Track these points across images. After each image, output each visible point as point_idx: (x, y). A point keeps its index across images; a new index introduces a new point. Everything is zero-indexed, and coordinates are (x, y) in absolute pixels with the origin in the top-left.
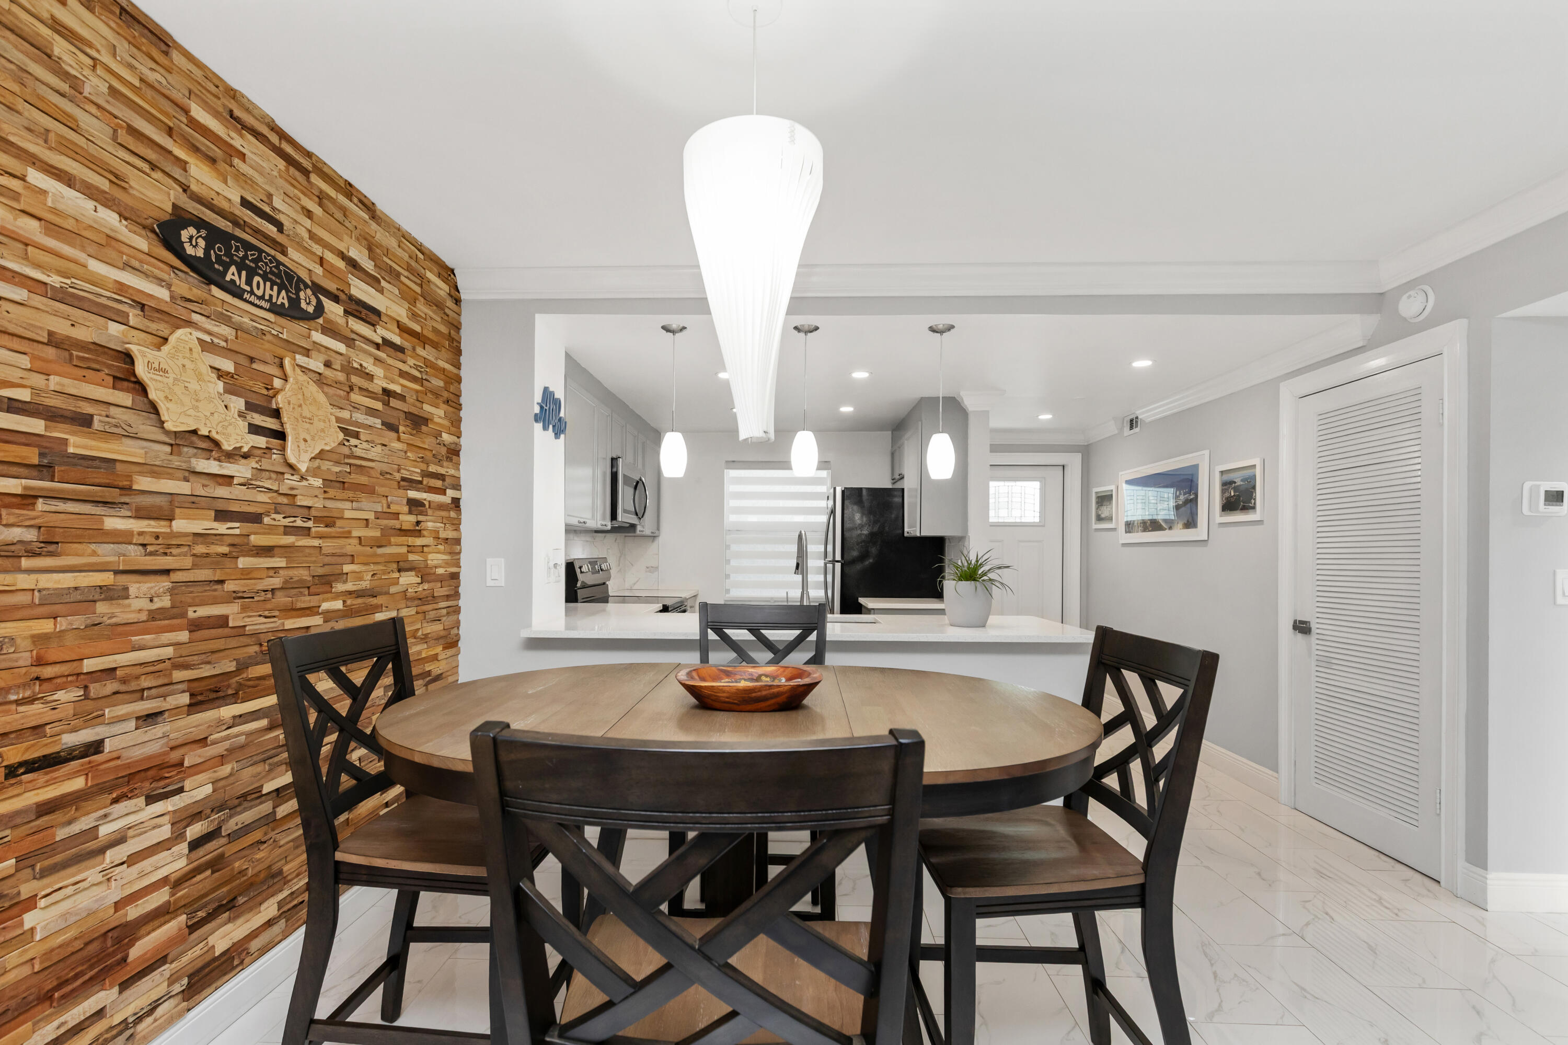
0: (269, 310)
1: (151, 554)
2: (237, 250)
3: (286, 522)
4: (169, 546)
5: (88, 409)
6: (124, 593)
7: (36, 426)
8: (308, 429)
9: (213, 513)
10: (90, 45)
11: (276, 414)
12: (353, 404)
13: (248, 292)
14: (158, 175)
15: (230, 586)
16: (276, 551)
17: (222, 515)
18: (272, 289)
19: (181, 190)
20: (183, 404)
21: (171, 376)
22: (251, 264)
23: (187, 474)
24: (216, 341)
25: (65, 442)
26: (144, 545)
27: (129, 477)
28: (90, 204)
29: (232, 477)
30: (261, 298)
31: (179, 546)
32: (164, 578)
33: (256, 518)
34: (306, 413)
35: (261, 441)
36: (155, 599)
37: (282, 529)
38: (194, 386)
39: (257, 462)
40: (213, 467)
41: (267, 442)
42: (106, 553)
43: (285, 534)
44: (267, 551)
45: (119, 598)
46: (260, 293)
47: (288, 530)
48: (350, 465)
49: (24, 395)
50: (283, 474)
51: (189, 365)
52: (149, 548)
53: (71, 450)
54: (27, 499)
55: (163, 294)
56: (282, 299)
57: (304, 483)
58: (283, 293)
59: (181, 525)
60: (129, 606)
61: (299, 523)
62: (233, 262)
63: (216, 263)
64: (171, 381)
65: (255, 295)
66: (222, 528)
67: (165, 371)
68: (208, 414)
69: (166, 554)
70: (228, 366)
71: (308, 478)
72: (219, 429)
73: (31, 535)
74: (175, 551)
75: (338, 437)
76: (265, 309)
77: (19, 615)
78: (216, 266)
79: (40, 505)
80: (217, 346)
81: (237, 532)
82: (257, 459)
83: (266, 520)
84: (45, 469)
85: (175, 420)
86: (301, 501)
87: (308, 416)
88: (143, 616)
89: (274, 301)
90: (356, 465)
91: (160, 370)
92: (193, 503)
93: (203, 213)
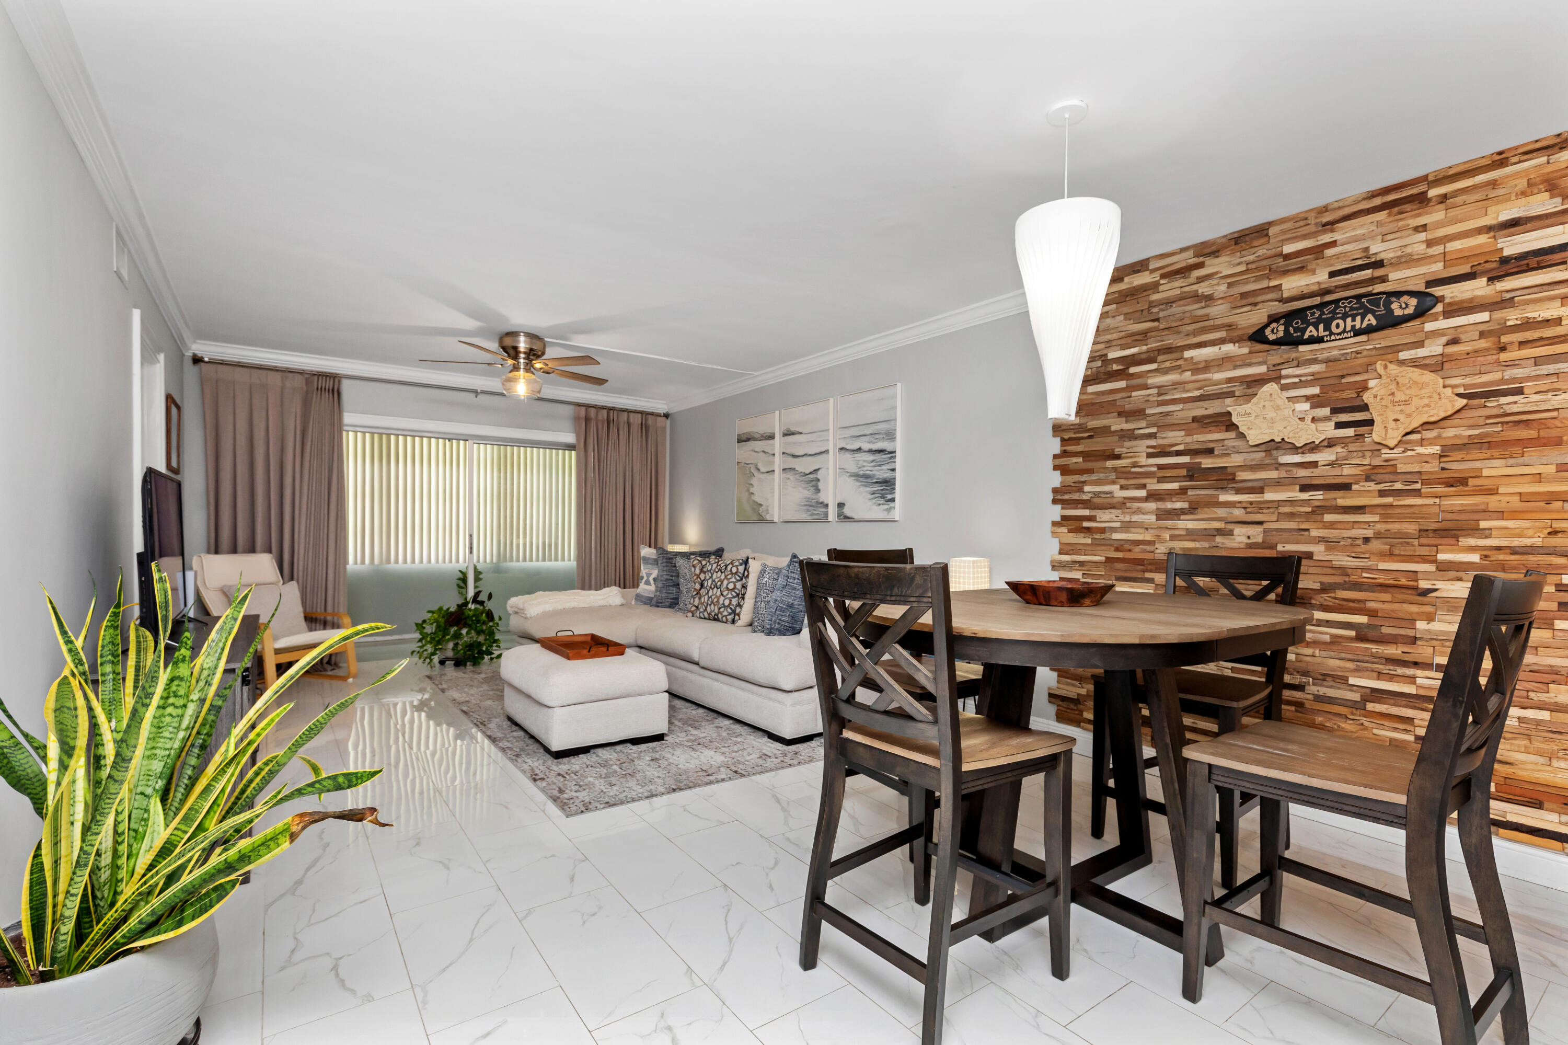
0: (1355, 335)
1: (1250, 513)
2: (1313, 314)
3: (1381, 487)
4: (1261, 508)
5: (1211, 445)
6: (1230, 533)
7: (1186, 459)
8: (1401, 411)
9: (1298, 487)
10: (1217, 273)
11: (1365, 408)
12: (1504, 364)
13: (1327, 336)
14: (1260, 306)
15: (1314, 533)
16: (1367, 509)
17: (1304, 488)
18: (1353, 320)
19: (1277, 303)
20: (1260, 428)
21: (1253, 415)
22: (1329, 316)
23: (1277, 466)
24: (1303, 379)
25: (1200, 463)
26: (1245, 508)
27: (1234, 474)
28: (1217, 348)
29: (1317, 462)
30: (1344, 331)
31: (1268, 508)
32: (1260, 526)
33: (1346, 487)
34: (1399, 396)
35: (1350, 432)
36: (1251, 537)
37: (1377, 492)
38: (1271, 414)
39: (1343, 448)
40: (1297, 459)
41: (1355, 431)
42: (1222, 512)
43: (1380, 496)
44: (1360, 509)
45: (1228, 535)
46: (1341, 328)
47: (1382, 493)
48: (1502, 423)
49: (1181, 448)
50: (1380, 450)
51: (1268, 404)
52: (1248, 510)
53: (1203, 466)
54: (1183, 491)
55: (1263, 369)
56: (1371, 320)
57: (1409, 453)
58: (1370, 316)
59: (1269, 496)
60: (1234, 539)
61: (1398, 486)
62: (1309, 324)
63: (1295, 332)
64: (1253, 417)
65: (1334, 334)
66: (1305, 496)
67: (1249, 414)
68: (1281, 429)
69: (1259, 513)
70: (1316, 390)
71: (1415, 448)
72: (1291, 435)
73: (1185, 505)
74: (1265, 511)
75: (1453, 406)
76: (1351, 337)
77: (1182, 538)
78: (1295, 335)
79: (1190, 493)
80: (1306, 381)
81: (1321, 497)
82: (1343, 445)
83: (1354, 487)
84: (1190, 477)
85: (1255, 437)
86: (1401, 468)
87: (1403, 399)
88: (1242, 546)
89: (1357, 327)
90: (1507, 423)
91: (1246, 414)
92: (1278, 483)
93: (1291, 306)
